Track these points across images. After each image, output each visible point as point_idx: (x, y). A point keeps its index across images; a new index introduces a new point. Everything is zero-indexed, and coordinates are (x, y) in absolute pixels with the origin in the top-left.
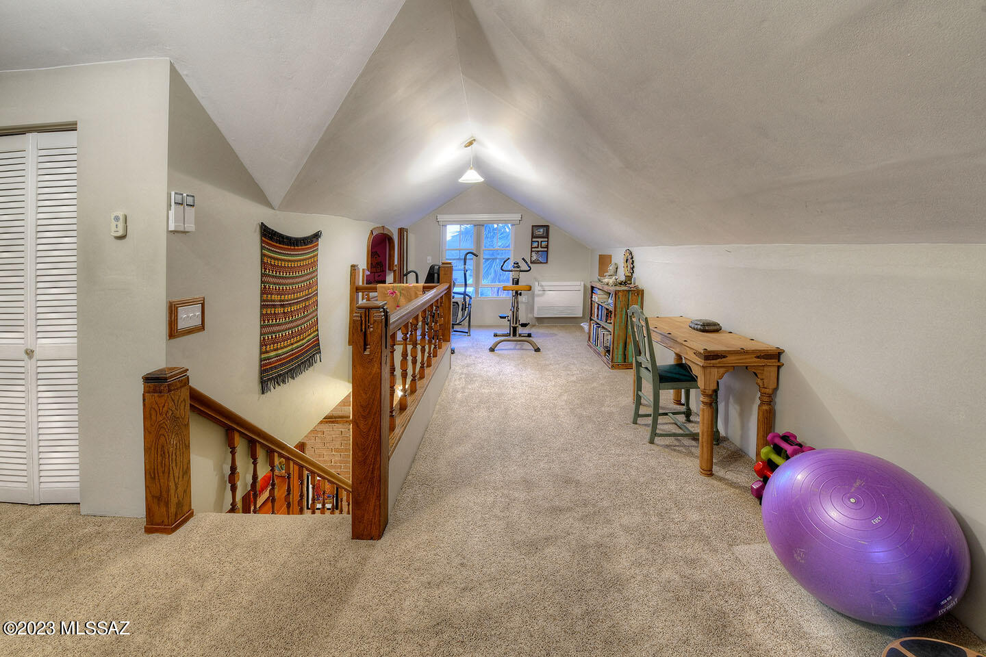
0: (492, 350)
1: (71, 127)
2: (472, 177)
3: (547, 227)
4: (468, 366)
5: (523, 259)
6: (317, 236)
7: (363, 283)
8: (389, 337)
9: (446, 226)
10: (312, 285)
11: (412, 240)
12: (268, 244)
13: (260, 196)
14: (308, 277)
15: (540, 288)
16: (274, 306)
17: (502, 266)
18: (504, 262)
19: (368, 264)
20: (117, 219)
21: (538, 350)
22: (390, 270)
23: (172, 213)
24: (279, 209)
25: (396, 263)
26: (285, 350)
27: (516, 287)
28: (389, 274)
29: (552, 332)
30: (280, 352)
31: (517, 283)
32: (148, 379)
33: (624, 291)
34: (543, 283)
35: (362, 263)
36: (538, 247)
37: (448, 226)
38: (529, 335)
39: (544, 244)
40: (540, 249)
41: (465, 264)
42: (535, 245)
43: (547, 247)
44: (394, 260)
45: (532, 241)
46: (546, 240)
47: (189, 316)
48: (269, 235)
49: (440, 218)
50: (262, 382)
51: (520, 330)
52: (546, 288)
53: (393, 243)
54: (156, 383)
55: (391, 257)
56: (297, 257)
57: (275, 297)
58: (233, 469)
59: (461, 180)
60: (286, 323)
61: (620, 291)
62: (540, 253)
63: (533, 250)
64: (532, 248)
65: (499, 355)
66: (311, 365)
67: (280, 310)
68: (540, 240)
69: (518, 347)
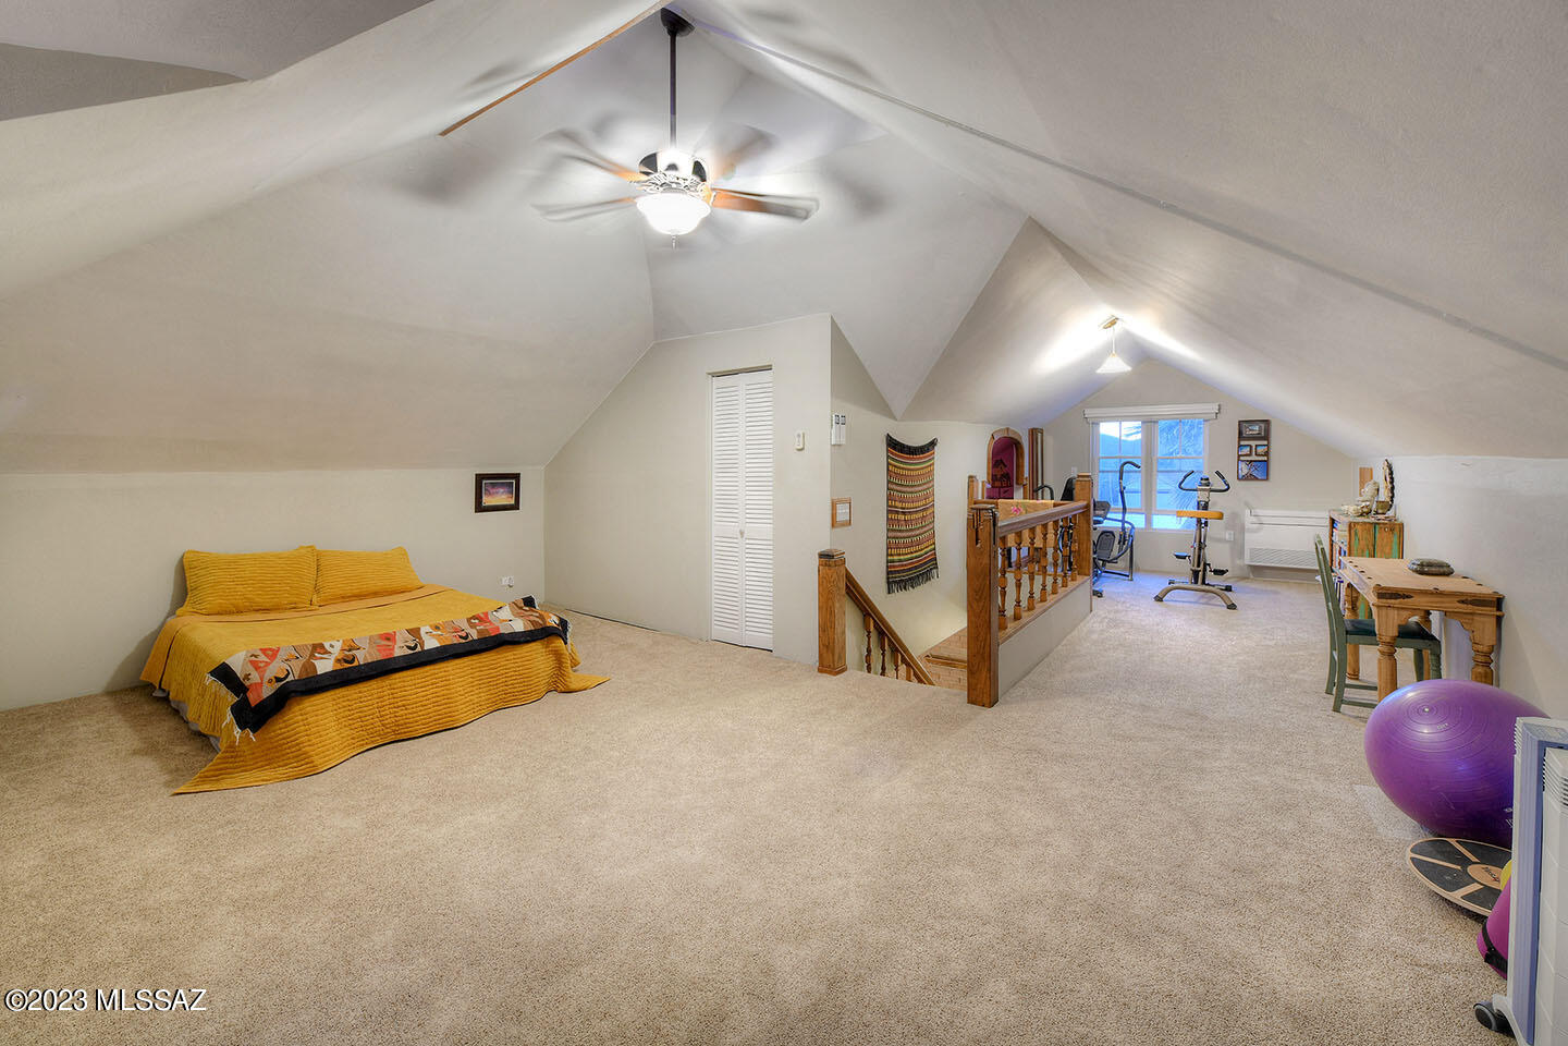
0: (1159, 599)
1: (769, 368)
2: (1116, 366)
3: (1267, 422)
4: (1117, 612)
5: (1218, 473)
6: (933, 444)
7: (983, 497)
8: (998, 540)
9: (1098, 424)
10: (929, 496)
11: (1050, 444)
12: (892, 453)
13: (885, 409)
14: (925, 487)
15: (1254, 519)
16: (897, 512)
17: (1180, 484)
18: (1185, 477)
19: (988, 474)
20: (799, 436)
21: (1232, 607)
22: (1017, 484)
23: (833, 431)
24: (902, 420)
25: (1026, 475)
26: (906, 557)
27: (1202, 513)
28: (1018, 489)
29: (1273, 588)
30: (902, 557)
31: (1206, 507)
32: (822, 555)
33: (1365, 523)
34: (1260, 512)
35: (982, 475)
36: (1250, 455)
37: (1101, 424)
38: (1228, 589)
39: (1260, 450)
40: (1254, 458)
41: (1121, 478)
42: (1246, 450)
43: (1267, 454)
44: (1023, 471)
45: (1240, 446)
46: (1266, 443)
47: (842, 511)
48: (893, 445)
49: (1089, 412)
50: (888, 583)
51: (1211, 578)
52: (1264, 520)
53: (1022, 448)
54: (826, 557)
55: (1020, 466)
56: (914, 465)
57: (897, 504)
58: (869, 651)
59: (1099, 371)
60: (907, 531)
61: (1358, 523)
62: (1253, 464)
63: (1242, 458)
64: (1239, 456)
65: (1168, 606)
66: (928, 579)
67: (902, 517)
68: (1253, 443)
69: (1204, 600)
